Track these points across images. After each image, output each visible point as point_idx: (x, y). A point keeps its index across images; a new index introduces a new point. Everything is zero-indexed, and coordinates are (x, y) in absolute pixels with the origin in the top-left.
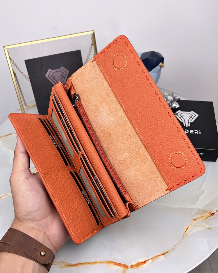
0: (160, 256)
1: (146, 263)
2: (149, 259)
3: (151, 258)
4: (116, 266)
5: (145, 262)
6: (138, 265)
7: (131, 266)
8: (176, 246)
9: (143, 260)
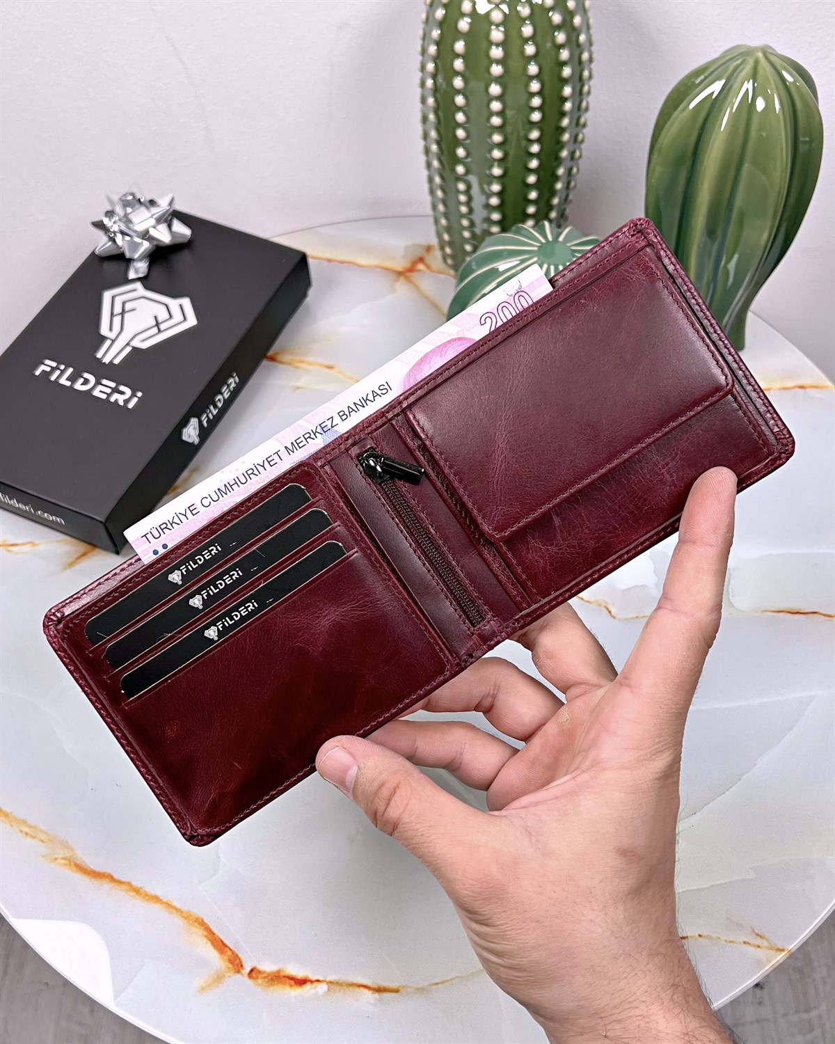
0: (362, 989)
1: (304, 986)
2: (321, 978)
3: (331, 982)
4: (209, 943)
5: (302, 982)
6: (278, 978)
7: (252, 971)
8: (440, 985)
9: (298, 972)
